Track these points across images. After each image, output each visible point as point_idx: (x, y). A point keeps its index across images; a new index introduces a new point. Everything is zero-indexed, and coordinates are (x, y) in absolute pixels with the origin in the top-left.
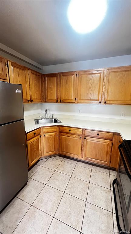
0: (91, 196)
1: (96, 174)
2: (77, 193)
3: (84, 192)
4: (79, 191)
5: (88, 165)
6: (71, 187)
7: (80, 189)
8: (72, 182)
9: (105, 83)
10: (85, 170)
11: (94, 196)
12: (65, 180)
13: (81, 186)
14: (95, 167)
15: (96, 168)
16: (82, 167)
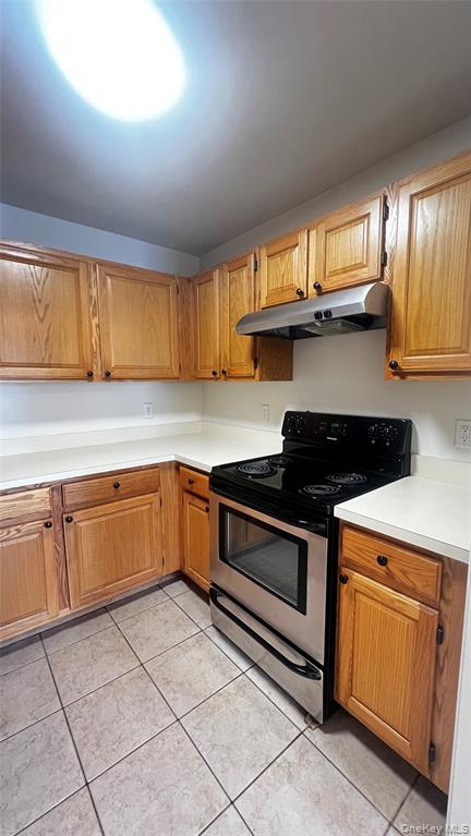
0: (175, 692)
1: (139, 625)
2: (133, 733)
3: (150, 705)
4: (136, 719)
5: (92, 621)
6: (96, 738)
7: (132, 707)
8: (86, 720)
9: (94, 306)
10: (98, 645)
11: (181, 684)
12: (49, 745)
13: (128, 699)
14: (120, 609)
15: (126, 610)
16: (80, 644)
